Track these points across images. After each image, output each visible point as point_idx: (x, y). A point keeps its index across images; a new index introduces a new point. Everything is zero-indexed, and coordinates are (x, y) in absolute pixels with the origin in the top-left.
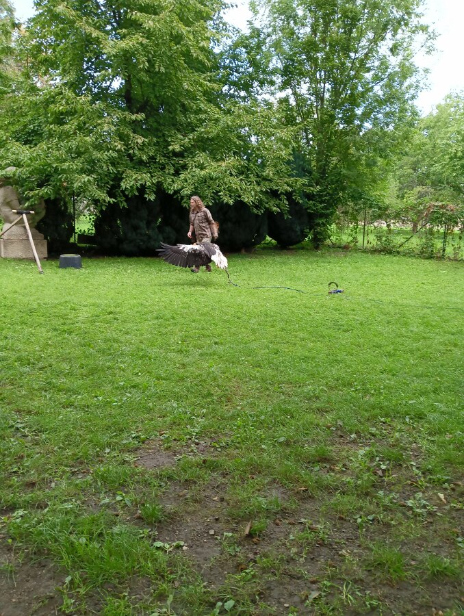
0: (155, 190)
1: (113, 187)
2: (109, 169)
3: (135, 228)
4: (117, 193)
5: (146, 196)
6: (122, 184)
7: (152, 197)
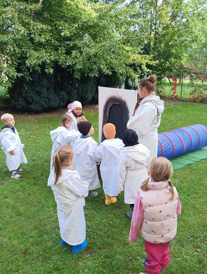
0: (52, 65)
1: (20, 64)
2: (15, 50)
3: (39, 93)
4: (23, 69)
5: (46, 70)
6: (27, 62)
7: (51, 71)
